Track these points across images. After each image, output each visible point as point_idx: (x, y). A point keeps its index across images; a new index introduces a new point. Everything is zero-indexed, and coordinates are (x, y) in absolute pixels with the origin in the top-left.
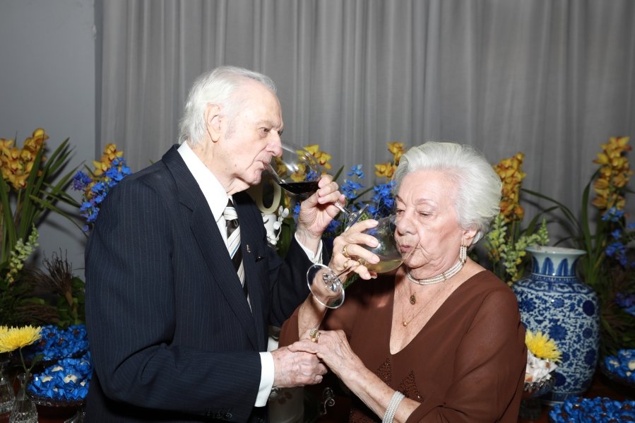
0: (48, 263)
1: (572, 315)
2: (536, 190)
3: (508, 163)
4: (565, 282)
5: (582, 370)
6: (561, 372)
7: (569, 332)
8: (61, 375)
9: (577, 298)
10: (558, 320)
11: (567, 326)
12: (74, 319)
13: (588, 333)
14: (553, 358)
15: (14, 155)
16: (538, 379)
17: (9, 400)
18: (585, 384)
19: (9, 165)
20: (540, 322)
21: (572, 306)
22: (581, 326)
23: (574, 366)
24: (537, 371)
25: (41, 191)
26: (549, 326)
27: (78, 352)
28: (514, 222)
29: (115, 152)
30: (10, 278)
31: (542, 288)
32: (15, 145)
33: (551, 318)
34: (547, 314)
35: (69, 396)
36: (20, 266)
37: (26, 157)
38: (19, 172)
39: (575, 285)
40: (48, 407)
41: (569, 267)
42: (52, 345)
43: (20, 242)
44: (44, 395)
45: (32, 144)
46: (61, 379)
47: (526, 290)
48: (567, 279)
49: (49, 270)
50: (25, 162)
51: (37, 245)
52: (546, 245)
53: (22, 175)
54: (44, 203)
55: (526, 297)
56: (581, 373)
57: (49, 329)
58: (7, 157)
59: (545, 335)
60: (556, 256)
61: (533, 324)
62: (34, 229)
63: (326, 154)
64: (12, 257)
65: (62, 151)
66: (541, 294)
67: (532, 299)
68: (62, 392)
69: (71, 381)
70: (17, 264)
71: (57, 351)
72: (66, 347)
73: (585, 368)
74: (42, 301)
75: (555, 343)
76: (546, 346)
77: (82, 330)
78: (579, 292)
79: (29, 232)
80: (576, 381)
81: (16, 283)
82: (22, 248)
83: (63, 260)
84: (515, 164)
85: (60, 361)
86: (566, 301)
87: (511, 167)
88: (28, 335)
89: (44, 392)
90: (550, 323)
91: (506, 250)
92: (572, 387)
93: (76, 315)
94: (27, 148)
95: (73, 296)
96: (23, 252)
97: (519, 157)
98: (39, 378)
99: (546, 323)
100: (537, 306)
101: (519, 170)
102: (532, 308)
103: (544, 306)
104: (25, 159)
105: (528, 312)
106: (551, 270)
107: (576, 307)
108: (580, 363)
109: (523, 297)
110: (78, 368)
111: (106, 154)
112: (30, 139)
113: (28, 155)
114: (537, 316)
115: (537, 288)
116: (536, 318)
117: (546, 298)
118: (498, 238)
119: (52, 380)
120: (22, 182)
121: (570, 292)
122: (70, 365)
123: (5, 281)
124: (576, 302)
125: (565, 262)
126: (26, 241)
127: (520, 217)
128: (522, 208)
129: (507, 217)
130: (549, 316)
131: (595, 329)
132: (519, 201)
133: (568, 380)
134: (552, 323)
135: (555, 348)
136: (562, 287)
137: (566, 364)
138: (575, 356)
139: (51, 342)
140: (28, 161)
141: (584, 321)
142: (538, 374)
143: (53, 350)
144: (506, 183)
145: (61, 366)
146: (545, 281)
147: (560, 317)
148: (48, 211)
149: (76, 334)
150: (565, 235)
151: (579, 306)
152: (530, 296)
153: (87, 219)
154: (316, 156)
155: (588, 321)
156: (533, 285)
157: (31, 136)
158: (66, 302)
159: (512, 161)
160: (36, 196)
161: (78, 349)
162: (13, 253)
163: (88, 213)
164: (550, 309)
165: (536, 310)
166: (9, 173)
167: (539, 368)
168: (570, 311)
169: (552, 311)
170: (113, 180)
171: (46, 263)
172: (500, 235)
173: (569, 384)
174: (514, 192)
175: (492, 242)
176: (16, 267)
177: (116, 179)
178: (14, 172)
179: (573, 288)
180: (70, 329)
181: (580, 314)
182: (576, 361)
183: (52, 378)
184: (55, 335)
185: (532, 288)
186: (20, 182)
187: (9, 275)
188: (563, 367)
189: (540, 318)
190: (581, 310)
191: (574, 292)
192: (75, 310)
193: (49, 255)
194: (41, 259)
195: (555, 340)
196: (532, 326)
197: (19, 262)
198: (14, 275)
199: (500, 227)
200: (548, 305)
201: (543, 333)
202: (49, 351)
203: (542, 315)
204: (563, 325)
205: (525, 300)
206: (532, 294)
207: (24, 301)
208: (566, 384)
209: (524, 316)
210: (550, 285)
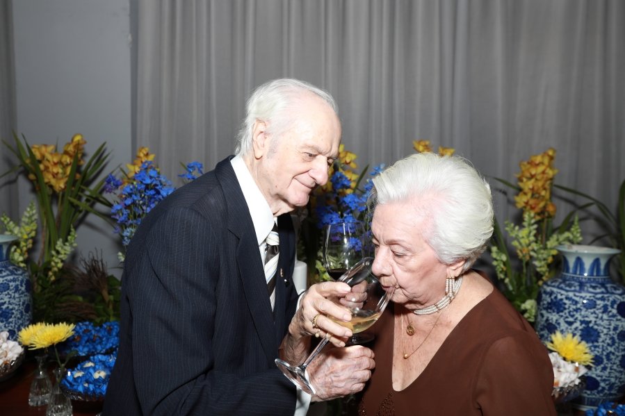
0: (85, 263)
1: (605, 316)
2: (571, 186)
3: (538, 159)
4: (598, 283)
5: (618, 375)
6: (594, 376)
7: (602, 335)
8: (91, 371)
9: (611, 299)
10: (590, 322)
11: (599, 328)
12: (109, 316)
14: (585, 362)
15: (56, 160)
16: (565, 384)
17: (47, 392)
18: (621, 389)
19: (50, 169)
20: (570, 324)
21: (605, 307)
22: (615, 329)
23: (608, 370)
24: (566, 376)
25: (80, 193)
26: (580, 327)
27: (111, 348)
28: (546, 220)
29: (147, 155)
30: (51, 276)
31: (573, 288)
32: (56, 150)
33: (582, 319)
34: (577, 315)
35: (98, 391)
36: (60, 265)
37: (66, 161)
38: (60, 176)
39: (609, 285)
40: (79, 401)
41: (602, 267)
42: (87, 341)
43: (59, 243)
44: (76, 390)
45: (71, 148)
46: (91, 375)
47: (555, 290)
48: (600, 279)
49: (86, 269)
50: (64, 166)
51: (75, 245)
52: (579, 244)
53: (62, 178)
54: (83, 204)
55: (556, 297)
56: (616, 377)
57: (86, 325)
58: (49, 161)
59: (576, 337)
60: (589, 255)
61: (563, 326)
62: (72, 230)
63: (351, 153)
64: (53, 256)
65: (99, 155)
66: (571, 294)
67: (561, 300)
68: (91, 387)
69: (100, 377)
70: (57, 264)
71: (91, 347)
72: (100, 343)
73: (621, 372)
74: (80, 299)
75: (587, 345)
76: (576, 349)
77: (115, 327)
78: (613, 293)
79: (69, 233)
80: (611, 386)
81: (57, 281)
82: (62, 248)
83: (100, 259)
84: (546, 161)
85: (92, 357)
86: (598, 302)
87: (542, 163)
88: (61, 331)
89: (75, 387)
90: (581, 325)
91: (536, 248)
92: (606, 391)
93: (111, 312)
94: (66, 153)
95: (109, 294)
96: (62, 252)
97: (551, 153)
98: (71, 373)
99: (577, 324)
100: (567, 306)
101: (550, 166)
102: (562, 309)
103: (574, 307)
104: (65, 163)
105: (558, 313)
106: (582, 270)
107: (610, 309)
108: (615, 367)
109: (553, 297)
110: (107, 364)
111: (139, 157)
112: (69, 144)
113: (68, 160)
114: (567, 317)
115: (567, 288)
116: (567, 320)
117: (577, 299)
118: (528, 236)
119: (83, 376)
120: (62, 186)
121: (602, 293)
122: (100, 361)
123: (47, 279)
124: (609, 303)
125: (597, 262)
126: (66, 240)
127: (552, 214)
128: (553, 205)
129: (539, 214)
130: (580, 318)
132: (550, 198)
133: (602, 384)
134: (583, 325)
135: (587, 350)
136: (594, 288)
137: (600, 367)
138: (608, 359)
139: (86, 338)
140: (67, 165)
141: (618, 323)
142: (566, 379)
143: (88, 346)
144: (537, 180)
145: (92, 362)
146: (576, 281)
147: (592, 318)
148: (87, 213)
149: (110, 331)
150: (600, 232)
151: (612, 307)
152: (559, 297)
153: (118, 220)
154: (342, 156)
155: (623, 323)
156: (562, 285)
157: (70, 141)
158: (103, 300)
159: (543, 157)
160: (75, 198)
161: (111, 345)
162: (54, 253)
163: (119, 214)
164: (581, 310)
165: (567, 311)
166: (50, 176)
167: (567, 372)
168: (603, 312)
169: (583, 313)
170: (142, 182)
171: (83, 263)
172: (530, 232)
173: (604, 388)
174: (545, 189)
175: (522, 241)
176: (56, 266)
177: (144, 182)
178: (55, 175)
179: (606, 288)
180: (105, 326)
181: (614, 316)
182: (610, 365)
183: (83, 373)
184: (90, 331)
185: (562, 289)
186: (60, 185)
187: (50, 273)
188: (596, 370)
189: (571, 319)
190: (615, 311)
191: (608, 292)
192: (111, 307)
193: (85, 255)
194: (78, 259)
195: (587, 342)
196: (562, 328)
197: (59, 261)
198: (55, 273)
199: (530, 225)
200: (579, 306)
201: (574, 335)
202: (84, 346)
203: (572, 316)
204: (596, 327)
205: (554, 300)
206: (562, 295)
207: (65, 298)
208: (600, 388)
209: (554, 317)
210: (582, 285)
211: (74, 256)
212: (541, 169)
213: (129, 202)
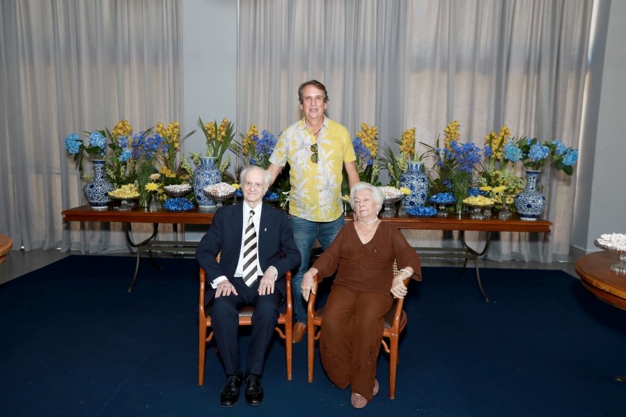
1: (417, 182)
3: (409, 131)
5: (421, 200)
6: (413, 201)
7: (416, 187)
13: (422, 188)
18: (422, 205)
20: (407, 185)
22: (420, 186)
23: (417, 199)
31: (409, 174)
34: (409, 182)
41: (418, 167)
45: (223, 124)
48: (418, 171)
55: (404, 177)
66: (408, 176)
84: (412, 132)
86: (415, 177)
87: (410, 133)
92: (417, 206)
97: (414, 129)
99: (409, 185)
101: (413, 134)
102: (405, 180)
103: (409, 179)
106: (413, 168)
107: (419, 180)
108: (420, 198)
111: (251, 128)
113: (221, 128)
121: (417, 175)
124: (418, 178)
125: (417, 165)
131: (425, 186)
133: (416, 203)
134: (411, 185)
136: (415, 173)
137: (415, 198)
138: (417, 195)
146: (410, 172)
147: (413, 183)
155: (422, 184)
169: (411, 181)
174: (411, 143)
179: (419, 174)
181: (419, 182)
182: (418, 197)
185: (406, 174)
186: (219, 139)
195: (411, 190)
204: (414, 185)
208: (415, 205)
209: (403, 183)
210: (412, 173)
211: (229, 164)
212: (410, 135)
213: (261, 144)
